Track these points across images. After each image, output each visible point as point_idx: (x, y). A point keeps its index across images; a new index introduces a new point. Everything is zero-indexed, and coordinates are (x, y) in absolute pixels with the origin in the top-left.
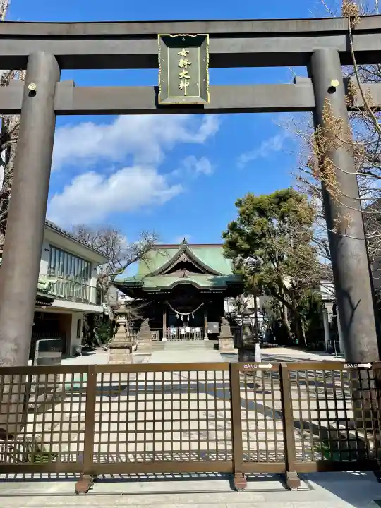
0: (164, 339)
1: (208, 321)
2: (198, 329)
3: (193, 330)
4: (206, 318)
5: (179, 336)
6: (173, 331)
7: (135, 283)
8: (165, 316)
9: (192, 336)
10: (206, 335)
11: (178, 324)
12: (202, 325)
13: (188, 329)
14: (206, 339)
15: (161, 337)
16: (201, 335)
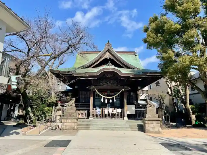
0: (91, 118)
1: (128, 104)
2: (119, 110)
3: (115, 111)
4: (125, 101)
5: (103, 116)
6: (98, 111)
7: (69, 72)
8: (92, 99)
9: (114, 115)
10: (126, 115)
11: (103, 105)
12: (122, 107)
13: (111, 110)
14: (126, 118)
15: (88, 116)
16: (122, 115)
